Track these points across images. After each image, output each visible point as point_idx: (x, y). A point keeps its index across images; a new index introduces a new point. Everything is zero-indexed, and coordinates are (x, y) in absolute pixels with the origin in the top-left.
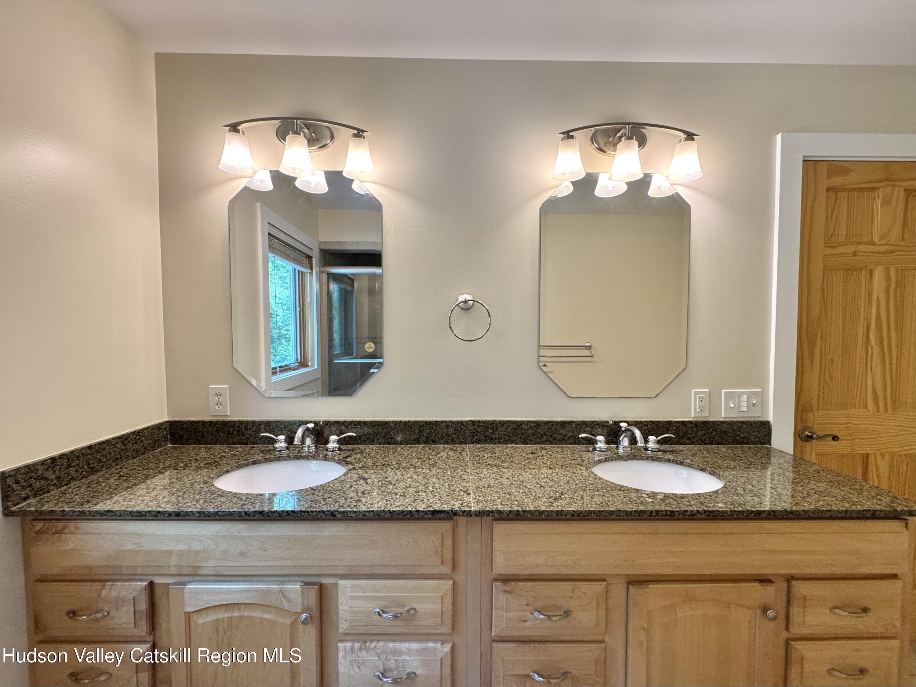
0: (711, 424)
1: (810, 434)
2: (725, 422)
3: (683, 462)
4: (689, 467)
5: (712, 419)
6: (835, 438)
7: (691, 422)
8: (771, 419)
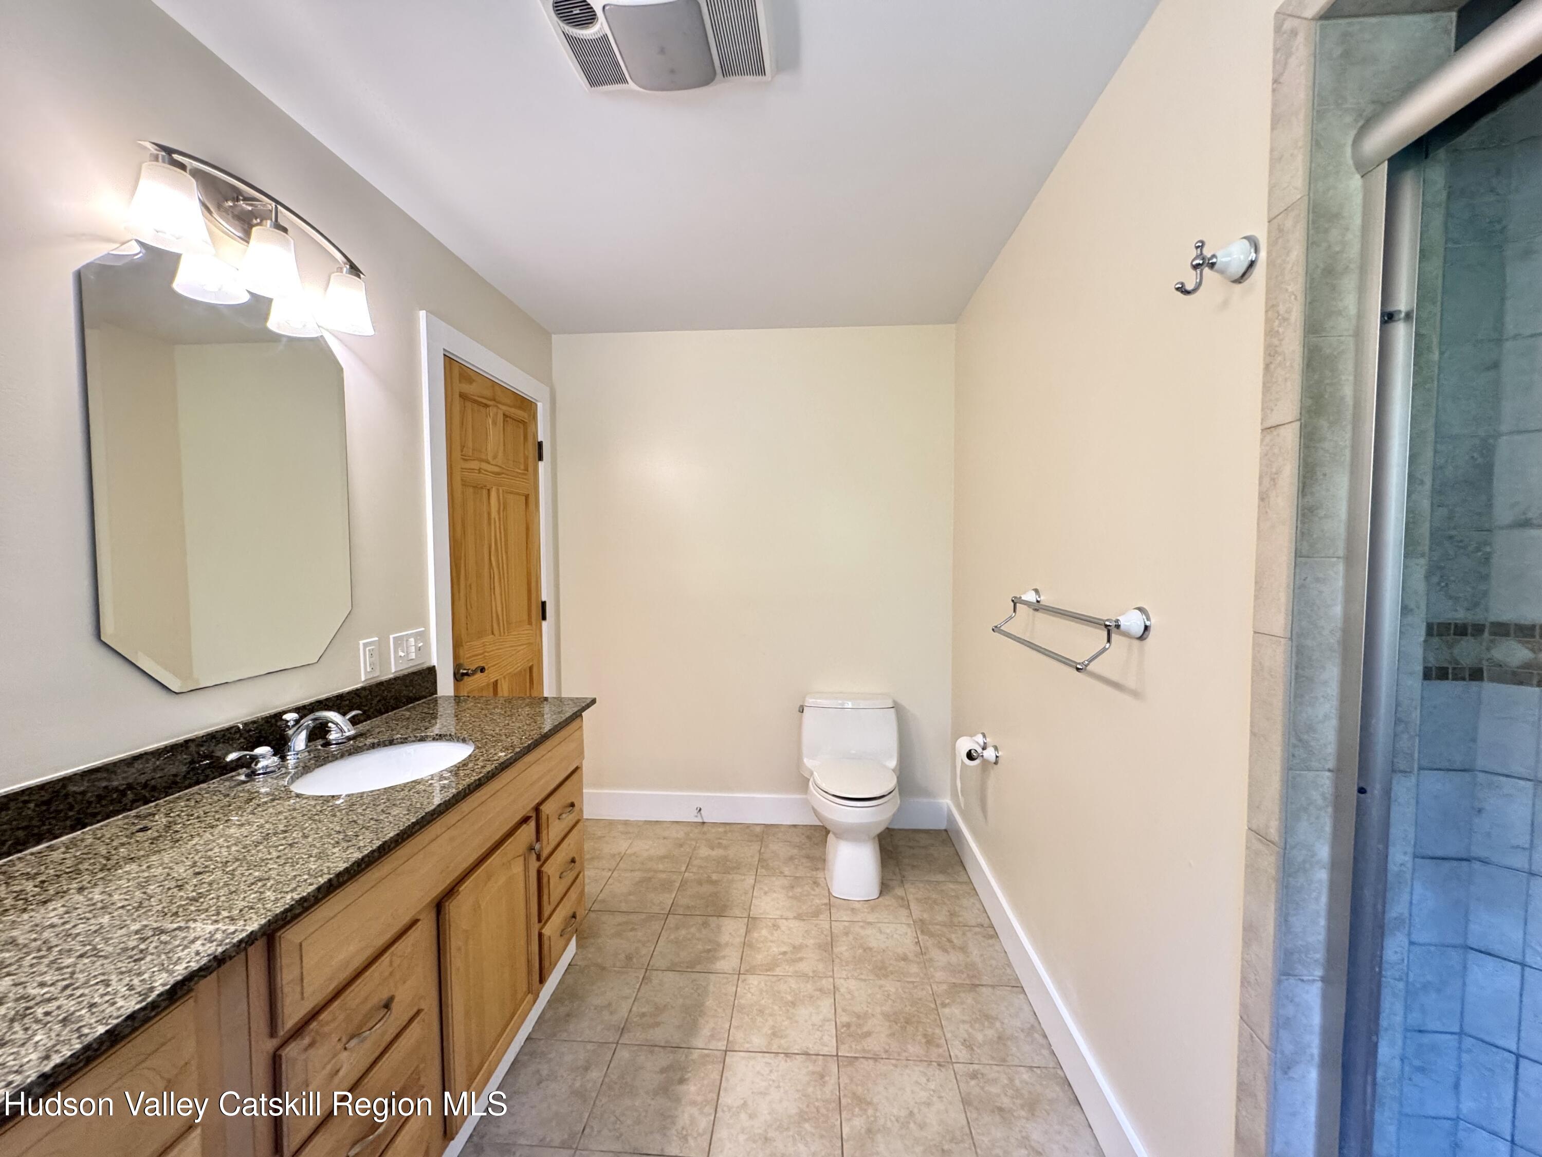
0: (385, 684)
1: (465, 671)
2: (398, 677)
3: (393, 740)
4: (402, 743)
5: (384, 678)
6: (482, 670)
7: (363, 688)
8: (436, 664)
